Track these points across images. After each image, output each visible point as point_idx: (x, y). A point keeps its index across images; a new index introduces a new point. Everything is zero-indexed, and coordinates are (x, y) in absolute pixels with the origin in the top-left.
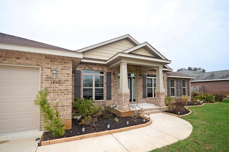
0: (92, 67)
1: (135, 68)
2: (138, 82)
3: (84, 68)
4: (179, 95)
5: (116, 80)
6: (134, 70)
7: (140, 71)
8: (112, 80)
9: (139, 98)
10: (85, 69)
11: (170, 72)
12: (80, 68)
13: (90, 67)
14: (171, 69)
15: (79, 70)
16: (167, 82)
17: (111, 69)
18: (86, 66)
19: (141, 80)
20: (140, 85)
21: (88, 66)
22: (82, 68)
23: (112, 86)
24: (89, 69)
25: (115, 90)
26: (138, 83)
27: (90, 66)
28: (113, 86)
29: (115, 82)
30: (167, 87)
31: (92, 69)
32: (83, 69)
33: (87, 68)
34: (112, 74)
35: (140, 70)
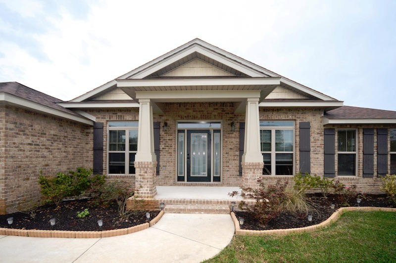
0: (123, 116)
1: (217, 109)
2: (226, 139)
3: (110, 118)
4: (375, 174)
5: (171, 137)
6: (216, 114)
7: (231, 116)
8: (162, 138)
9: (227, 174)
10: (111, 120)
11: (338, 109)
12: (103, 119)
13: (119, 116)
14: (336, 101)
15: (102, 122)
16: (322, 138)
17: (160, 116)
18: (113, 114)
19: (233, 135)
20: (230, 147)
21: (116, 114)
22: (105, 118)
23: (161, 149)
24: (118, 119)
25: (168, 156)
26: (226, 142)
27: (119, 114)
28: (163, 148)
29: (169, 140)
30: (322, 151)
31: (123, 118)
32: (108, 119)
33: (114, 118)
34: (162, 124)
35: (232, 113)
